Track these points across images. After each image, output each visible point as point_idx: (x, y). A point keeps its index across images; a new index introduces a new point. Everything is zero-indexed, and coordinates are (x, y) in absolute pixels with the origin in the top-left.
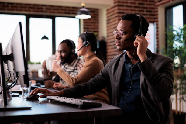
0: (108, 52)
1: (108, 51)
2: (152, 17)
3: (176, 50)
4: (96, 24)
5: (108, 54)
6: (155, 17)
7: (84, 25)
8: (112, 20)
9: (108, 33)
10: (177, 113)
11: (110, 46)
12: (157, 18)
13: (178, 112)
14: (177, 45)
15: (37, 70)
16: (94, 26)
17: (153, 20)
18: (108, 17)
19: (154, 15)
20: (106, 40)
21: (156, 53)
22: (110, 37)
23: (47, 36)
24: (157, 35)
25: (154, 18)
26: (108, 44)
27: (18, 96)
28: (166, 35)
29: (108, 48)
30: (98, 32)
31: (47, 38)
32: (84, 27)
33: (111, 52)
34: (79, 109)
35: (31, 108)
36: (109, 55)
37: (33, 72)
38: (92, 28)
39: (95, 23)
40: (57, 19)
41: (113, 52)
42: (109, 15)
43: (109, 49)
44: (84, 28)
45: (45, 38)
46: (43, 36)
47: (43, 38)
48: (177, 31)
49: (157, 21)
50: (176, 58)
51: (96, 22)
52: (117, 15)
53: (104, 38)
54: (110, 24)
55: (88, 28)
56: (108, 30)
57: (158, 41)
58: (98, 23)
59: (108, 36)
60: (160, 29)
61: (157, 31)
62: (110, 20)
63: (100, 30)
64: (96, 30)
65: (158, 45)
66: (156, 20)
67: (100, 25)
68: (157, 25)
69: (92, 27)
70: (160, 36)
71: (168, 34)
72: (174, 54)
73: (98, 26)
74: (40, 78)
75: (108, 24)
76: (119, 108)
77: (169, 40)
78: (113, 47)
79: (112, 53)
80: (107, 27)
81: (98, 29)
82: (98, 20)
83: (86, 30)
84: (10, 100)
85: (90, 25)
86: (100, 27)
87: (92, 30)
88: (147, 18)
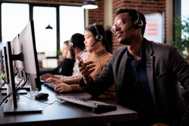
0: (114, 43)
2: (160, 6)
3: (185, 41)
4: (102, 13)
6: (163, 6)
7: (89, 14)
12: (165, 7)
14: (186, 36)
15: (42, 61)
16: (99, 15)
17: (160, 9)
18: (114, 6)
19: (162, 4)
21: (164, 44)
23: (51, 26)
24: (165, 25)
25: (162, 8)
27: (26, 94)
28: (174, 25)
30: (103, 21)
31: (51, 28)
33: (116, 42)
34: (93, 112)
35: (42, 112)
36: (115, 46)
38: (97, 18)
39: (100, 12)
40: (62, 8)
42: (115, 4)
43: (115, 39)
44: (89, 17)
45: (49, 27)
46: (47, 26)
47: (47, 28)
48: (186, 21)
49: (165, 11)
50: (185, 49)
52: (123, 4)
55: (93, 17)
57: (165, 32)
58: (103, 12)
60: (168, 19)
61: (165, 21)
63: (105, 19)
64: (101, 19)
65: (165, 35)
66: (163, 9)
67: (105, 14)
68: (165, 14)
69: (97, 16)
70: (168, 26)
71: (176, 24)
72: (183, 46)
73: (103, 15)
74: (45, 68)
75: (114, 13)
79: (118, 44)
80: (113, 16)
81: (103, 18)
82: (103, 9)
83: (91, 19)
84: (18, 99)
85: (95, 15)
86: (105, 16)
87: (98, 19)
88: (155, 7)
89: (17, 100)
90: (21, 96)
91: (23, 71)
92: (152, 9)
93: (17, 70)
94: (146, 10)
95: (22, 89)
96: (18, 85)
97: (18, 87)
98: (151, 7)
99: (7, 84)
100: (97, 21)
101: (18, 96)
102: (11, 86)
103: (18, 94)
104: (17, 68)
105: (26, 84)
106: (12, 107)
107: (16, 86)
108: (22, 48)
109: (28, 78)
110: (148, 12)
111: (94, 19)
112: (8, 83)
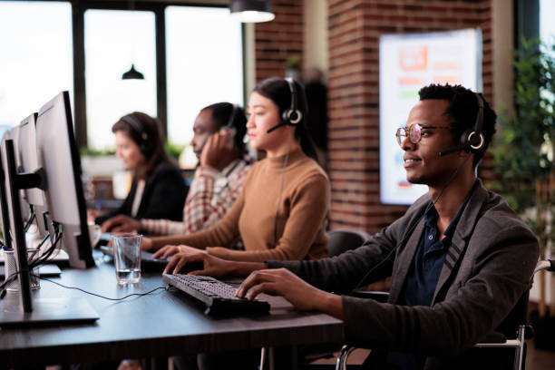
0: (334, 119)
1: (334, 114)
2: (472, 5)
4: (296, 28)
5: (333, 125)
6: (482, 6)
7: (257, 31)
8: (343, 18)
9: (332, 59)
10: (542, 311)
11: (339, 98)
12: (488, 10)
13: (548, 308)
14: (547, 100)
15: (111, 177)
16: (288, 33)
17: (474, 16)
18: (331, 7)
19: (478, 1)
20: (325, 81)
22: (339, 72)
23: (138, 69)
24: (490, 63)
25: (480, 11)
26: (333, 94)
27: (57, 276)
29: (333, 104)
30: (300, 52)
31: (140, 76)
32: (256, 36)
33: (340, 119)
35: (98, 321)
36: (336, 130)
37: (96, 182)
38: (281, 41)
39: (292, 24)
40: (172, 13)
41: (349, 118)
43: (334, 109)
44: (257, 41)
45: (133, 74)
46: (128, 69)
47: (127, 76)
49: (489, 20)
50: (544, 141)
51: (295, 20)
52: (360, 0)
53: (320, 73)
54: (337, 31)
55: (268, 41)
56: (331, 49)
57: (490, 84)
58: (301, 24)
59: (332, 68)
60: (496, 46)
61: (489, 52)
62: (337, 15)
63: (308, 47)
64: (294, 46)
66: (483, 16)
67: (307, 29)
68: (488, 31)
69: (283, 36)
70: (496, 68)
73: (300, 34)
74: (119, 200)
75: (331, 28)
76: (339, 321)
77: (522, 84)
78: (346, 102)
79: (345, 123)
80: (331, 39)
81: (301, 42)
82: (300, 15)
83: (263, 46)
84: (36, 290)
85: (277, 32)
86: (308, 37)
87: (284, 47)
88: (456, 10)
89: (32, 293)
90: (43, 283)
91: (47, 216)
92: (450, 15)
93: (32, 211)
94: (429, 20)
95: (45, 262)
96: (35, 252)
97: (35, 258)
98: (444, 10)
99: (5, 249)
100: (283, 51)
101: (36, 283)
102: (16, 255)
103: (35, 276)
104: (31, 206)
105: (56, 250)
106: (18, 309)
107: (30, 255)
108: (43, 157)
109: (61, 234)
110: (436, 24)
111: (274, 46)
112: (8, 247)
